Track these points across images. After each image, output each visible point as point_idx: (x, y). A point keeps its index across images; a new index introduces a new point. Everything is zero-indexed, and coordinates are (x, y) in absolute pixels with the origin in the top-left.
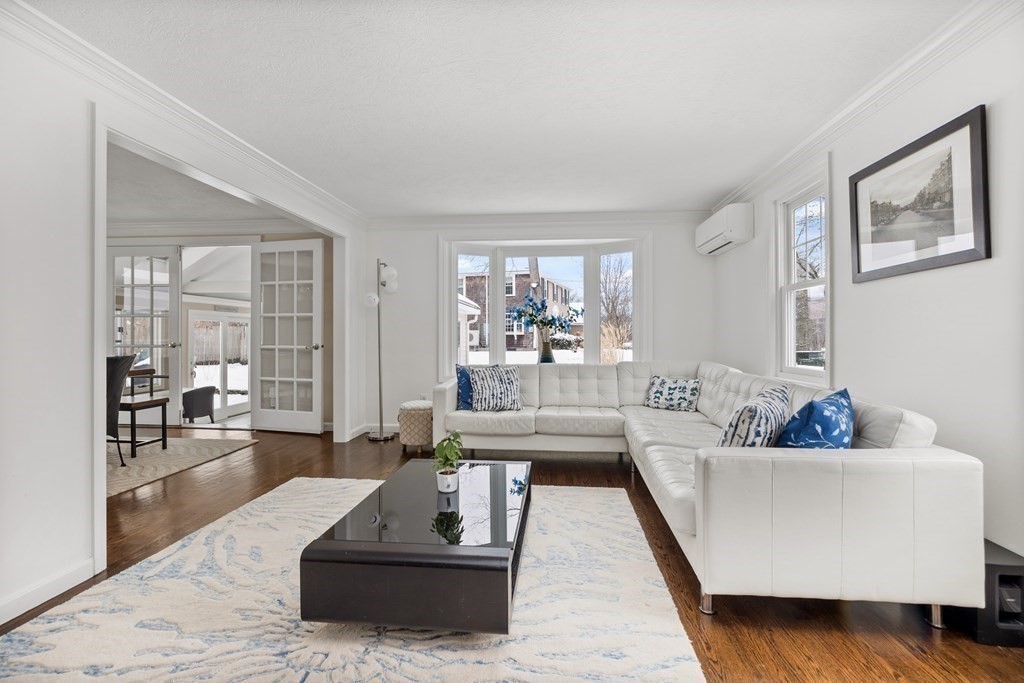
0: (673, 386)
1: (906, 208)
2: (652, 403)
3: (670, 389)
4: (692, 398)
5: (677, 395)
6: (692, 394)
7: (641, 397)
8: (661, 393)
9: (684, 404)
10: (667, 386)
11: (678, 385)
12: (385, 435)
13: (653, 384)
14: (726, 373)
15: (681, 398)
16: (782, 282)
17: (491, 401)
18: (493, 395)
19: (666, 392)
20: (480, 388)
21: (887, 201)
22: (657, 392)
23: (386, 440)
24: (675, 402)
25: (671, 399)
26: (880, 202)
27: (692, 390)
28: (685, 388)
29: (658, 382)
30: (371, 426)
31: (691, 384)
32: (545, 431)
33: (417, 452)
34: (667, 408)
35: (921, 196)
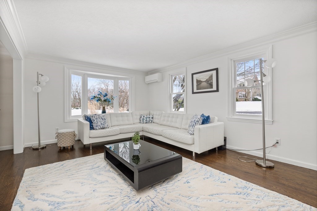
0: (147, 117)
1: (204, 82)
2: (142, 122)
3: (146, 118)
4: (152, 120)
5: (148, 119)
6: (152, 119)
7: (138, 121)
8: (144, 119)
9: (150, 121)
10: (145, 117)
11: (148, 117)
12: (41, 147)
13: (141, 117)
14: (162, 113)
15: (149, 120)
16: (171, 93)
17: (101, 126)
18: (101, 124)
19: (145, 119)
20: (96, 122)
21: (200, 80)
22: (143, 119)
23: (43, 148)
24: (148, 121)
25: (147, 120)
26: (198, 79)
27: (152, 118)
28: (150, 117)
29: (142, 116)
30: (34, 143)
31: (151, 116)
32: (123, 132)
33: (68, 149)
34: (146, 123)
35: (207, 80)
